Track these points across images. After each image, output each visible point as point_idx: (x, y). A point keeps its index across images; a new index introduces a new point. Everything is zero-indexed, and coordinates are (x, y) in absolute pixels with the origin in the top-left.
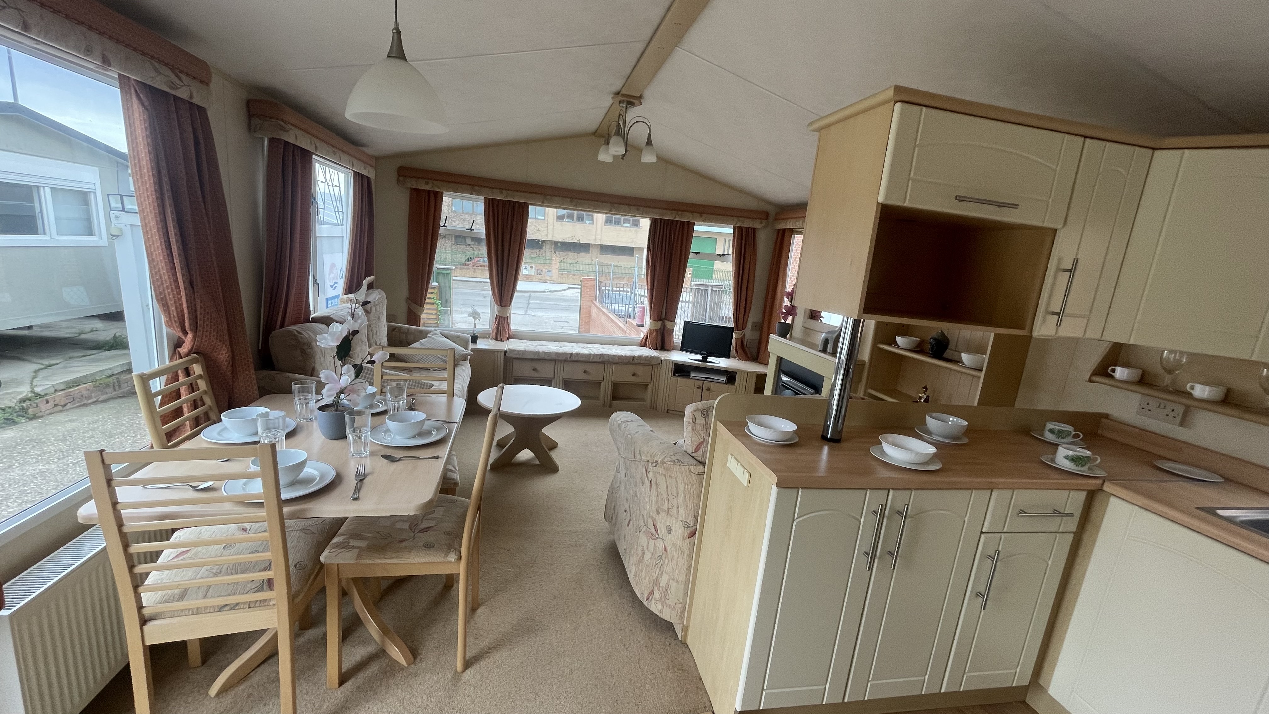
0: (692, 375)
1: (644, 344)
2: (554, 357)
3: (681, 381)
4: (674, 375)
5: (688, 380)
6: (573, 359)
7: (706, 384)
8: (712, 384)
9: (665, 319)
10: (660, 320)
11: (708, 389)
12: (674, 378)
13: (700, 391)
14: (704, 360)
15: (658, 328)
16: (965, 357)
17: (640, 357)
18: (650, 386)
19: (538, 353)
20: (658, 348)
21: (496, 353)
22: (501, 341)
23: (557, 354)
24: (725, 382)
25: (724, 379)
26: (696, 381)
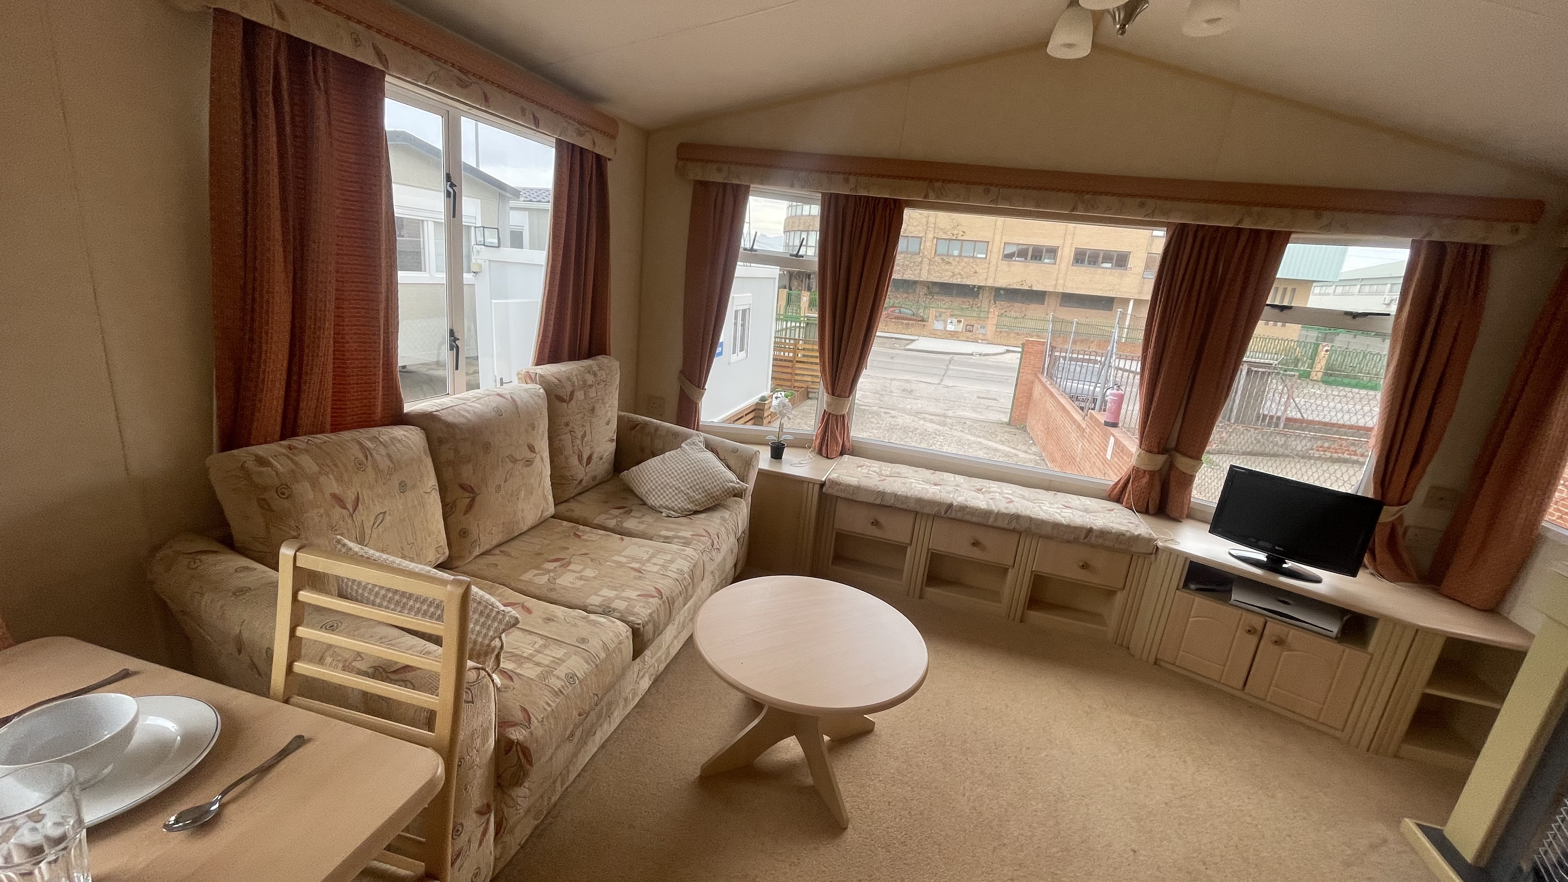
0: (1237, 596)
1: (1117, 496)
2: (912, 506)
3: (1202, 604)
4: (1186, 586)
5: (1224, 608)
6: (953, 515)
7: (1274, 628)
8: (1292, 632)
9: (1177, 449)
10: (1163, 450)
11: (1279, 642)
12: (1185, 595)
13: (1254, 639)
14: (1274, 565)
15: (1157, 468)
17: (1104, 534)
18: (1119, 597)
19: (882, 494)
20: (1151, 510)
21: (805, 485)
22: (827, 457)
23: (919, 501)
24: (1334, 635)
25: (1334, 628)
26: (1245, 613)
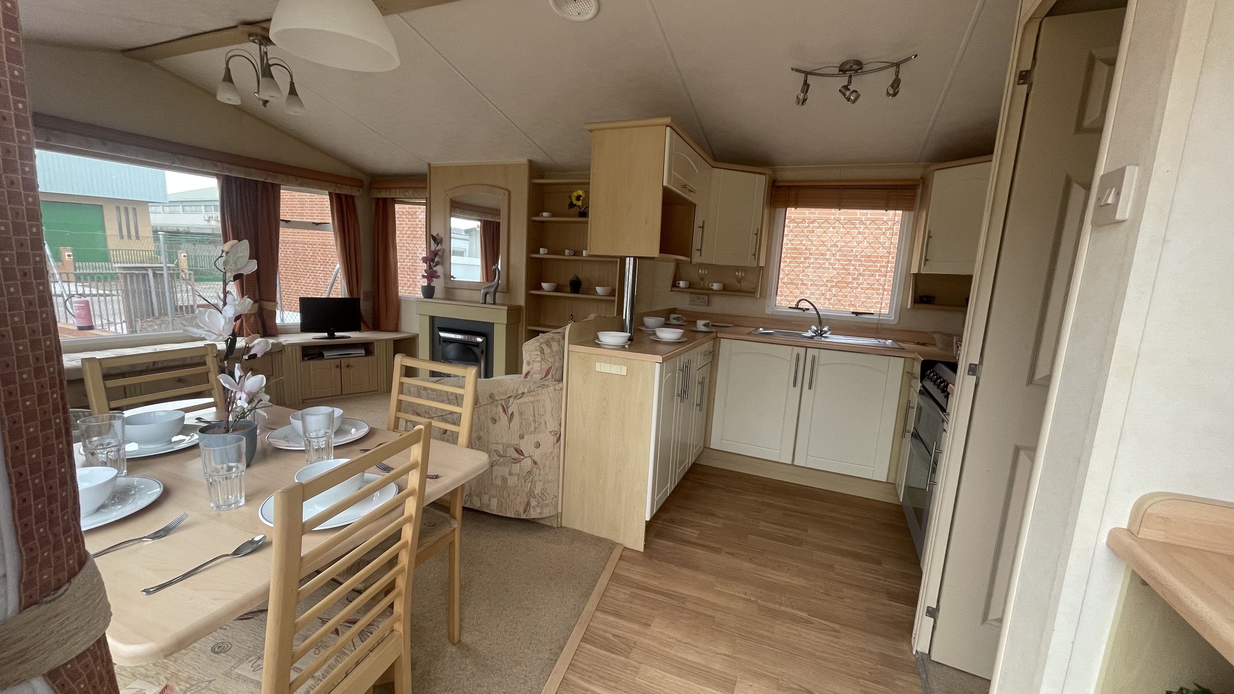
0: (326, 354)
3: (313, 364)
4: (303, 360)
5: (324, 361)
7: (344, 361)
8: (350, 360)
9: (263, 299)
11: (348, 366)
12: (306, 363)
13: (339, 369)
14: (331, 336)
16: (599, 289)
20: (265, 335)
24: (364, 354)
25: (363, 352)
26: (332, 360)
